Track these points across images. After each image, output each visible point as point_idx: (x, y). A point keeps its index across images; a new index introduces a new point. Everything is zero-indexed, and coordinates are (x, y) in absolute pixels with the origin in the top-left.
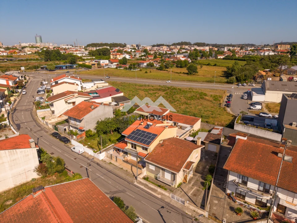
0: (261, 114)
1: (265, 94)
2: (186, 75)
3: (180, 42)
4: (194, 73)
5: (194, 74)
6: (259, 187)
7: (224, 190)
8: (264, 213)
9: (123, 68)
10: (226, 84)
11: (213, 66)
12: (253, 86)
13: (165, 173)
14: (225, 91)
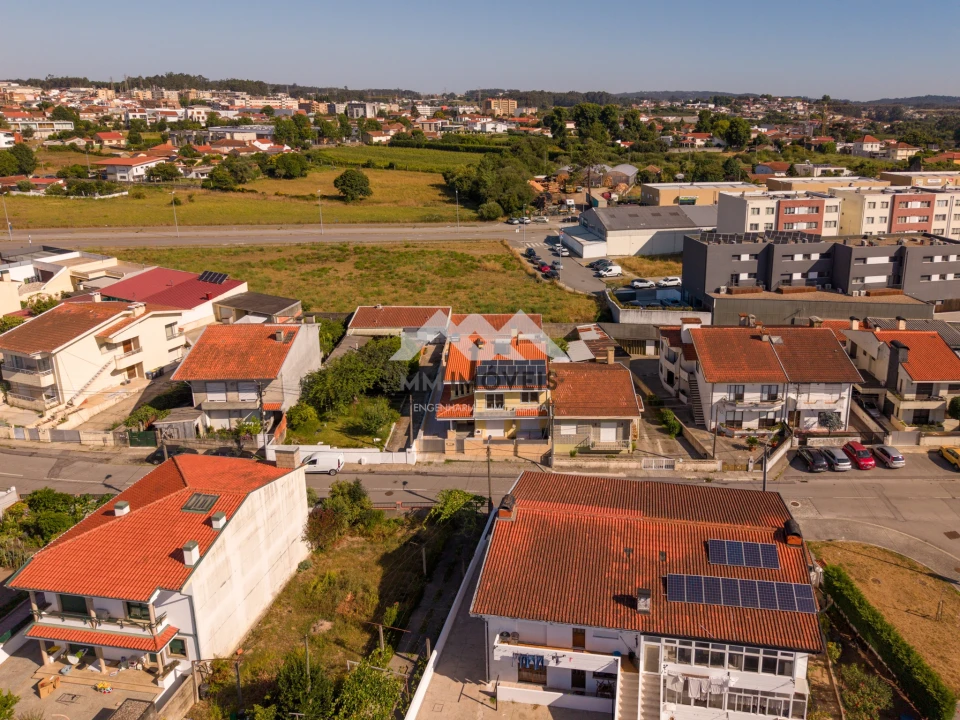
0: (636, 283)
1: (605, 241)
2: (338, 204)
3: (162, 73)
4: (361, 196)
5: (361, 199)
6: (761, 397)
7: (703, 427)
8: (780, 434)
9: (43, 191)
10: (478, 223)
11: (386, 168)
12: (545, 222)
13: (602, 430)
14: (502, 242)
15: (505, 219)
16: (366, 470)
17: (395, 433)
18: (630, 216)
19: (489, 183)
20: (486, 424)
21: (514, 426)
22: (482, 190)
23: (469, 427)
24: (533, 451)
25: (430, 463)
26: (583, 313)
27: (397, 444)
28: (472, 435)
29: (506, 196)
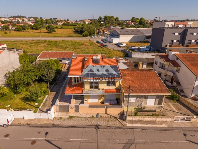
0: (132, 47)
1: (119, 38)
4: (53, 32)
7: (185, 96)
10: (82, 37)
13: (148, 100)
14: (89, 40)
15: (90, 36)
16: (26, 123)
17: (46, 100)
18: (126, 31)
19: (85, 28)
20: (89, 97)
21: (103, 97)
22: (83, 29)
23: (81, 98)
24: (115, 111)
25: (61, 118)
26: (118, 55)
27: (46, 106)
28: (82, 102)
29: (90, 30)
